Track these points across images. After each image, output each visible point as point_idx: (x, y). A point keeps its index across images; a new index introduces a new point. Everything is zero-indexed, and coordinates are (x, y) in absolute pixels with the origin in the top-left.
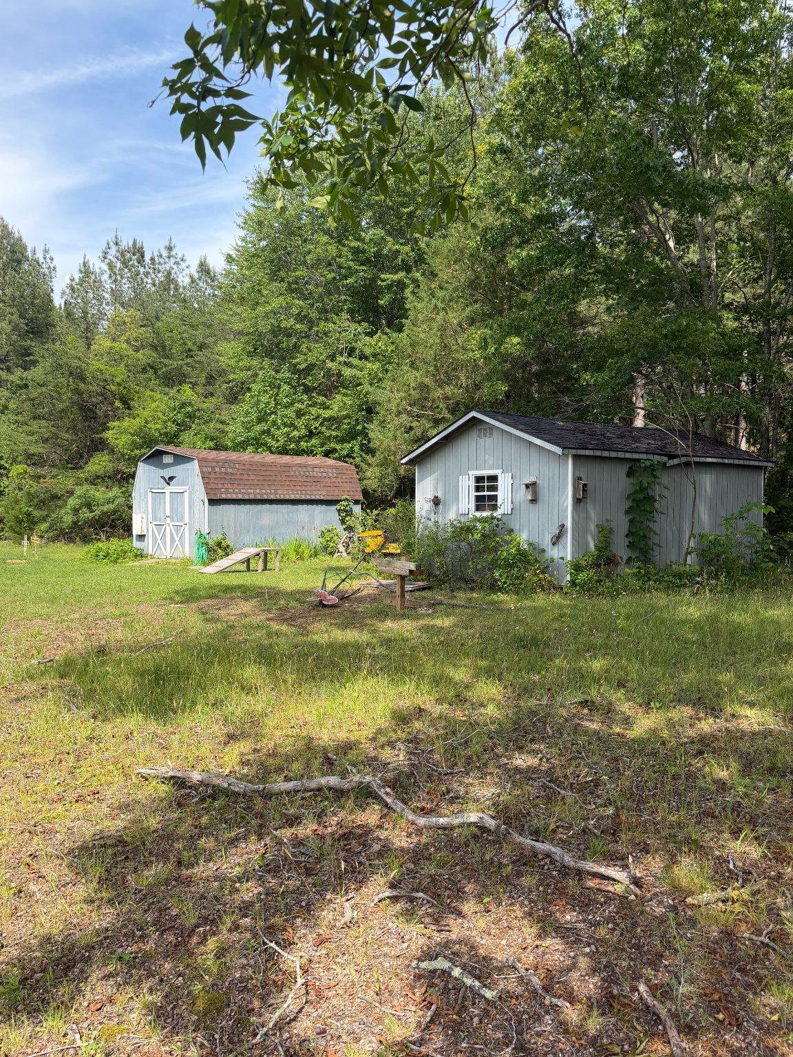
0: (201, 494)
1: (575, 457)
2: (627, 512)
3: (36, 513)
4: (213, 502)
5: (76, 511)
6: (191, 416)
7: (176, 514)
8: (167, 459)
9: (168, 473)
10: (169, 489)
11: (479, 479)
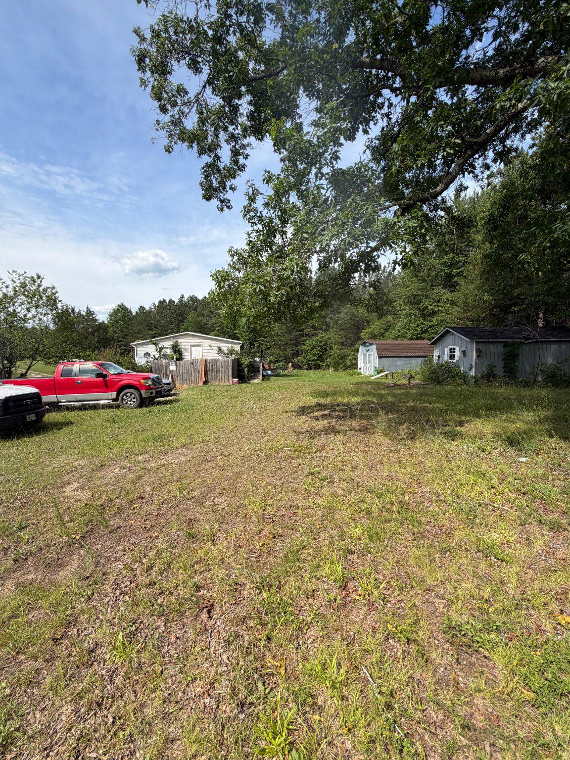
0: (376, 355)
1: (476, 342)
2: (503, 360)
3: (340, 361)
4: (380, 357)
5: (351, 360)
6: (389, 326)
7: (370, 362)
8: (368, 344)
9: (367, 348)
10: (368, 354)
11: (451, 349)
